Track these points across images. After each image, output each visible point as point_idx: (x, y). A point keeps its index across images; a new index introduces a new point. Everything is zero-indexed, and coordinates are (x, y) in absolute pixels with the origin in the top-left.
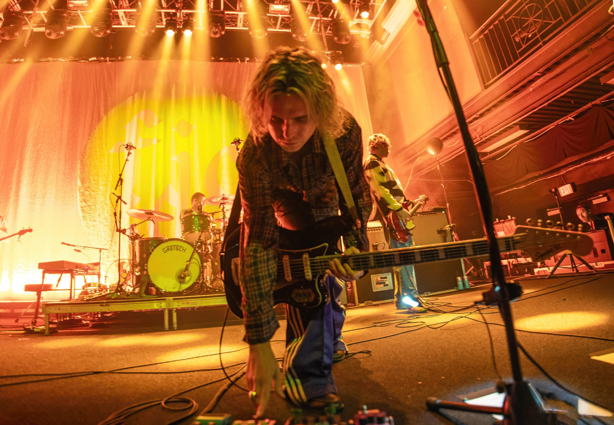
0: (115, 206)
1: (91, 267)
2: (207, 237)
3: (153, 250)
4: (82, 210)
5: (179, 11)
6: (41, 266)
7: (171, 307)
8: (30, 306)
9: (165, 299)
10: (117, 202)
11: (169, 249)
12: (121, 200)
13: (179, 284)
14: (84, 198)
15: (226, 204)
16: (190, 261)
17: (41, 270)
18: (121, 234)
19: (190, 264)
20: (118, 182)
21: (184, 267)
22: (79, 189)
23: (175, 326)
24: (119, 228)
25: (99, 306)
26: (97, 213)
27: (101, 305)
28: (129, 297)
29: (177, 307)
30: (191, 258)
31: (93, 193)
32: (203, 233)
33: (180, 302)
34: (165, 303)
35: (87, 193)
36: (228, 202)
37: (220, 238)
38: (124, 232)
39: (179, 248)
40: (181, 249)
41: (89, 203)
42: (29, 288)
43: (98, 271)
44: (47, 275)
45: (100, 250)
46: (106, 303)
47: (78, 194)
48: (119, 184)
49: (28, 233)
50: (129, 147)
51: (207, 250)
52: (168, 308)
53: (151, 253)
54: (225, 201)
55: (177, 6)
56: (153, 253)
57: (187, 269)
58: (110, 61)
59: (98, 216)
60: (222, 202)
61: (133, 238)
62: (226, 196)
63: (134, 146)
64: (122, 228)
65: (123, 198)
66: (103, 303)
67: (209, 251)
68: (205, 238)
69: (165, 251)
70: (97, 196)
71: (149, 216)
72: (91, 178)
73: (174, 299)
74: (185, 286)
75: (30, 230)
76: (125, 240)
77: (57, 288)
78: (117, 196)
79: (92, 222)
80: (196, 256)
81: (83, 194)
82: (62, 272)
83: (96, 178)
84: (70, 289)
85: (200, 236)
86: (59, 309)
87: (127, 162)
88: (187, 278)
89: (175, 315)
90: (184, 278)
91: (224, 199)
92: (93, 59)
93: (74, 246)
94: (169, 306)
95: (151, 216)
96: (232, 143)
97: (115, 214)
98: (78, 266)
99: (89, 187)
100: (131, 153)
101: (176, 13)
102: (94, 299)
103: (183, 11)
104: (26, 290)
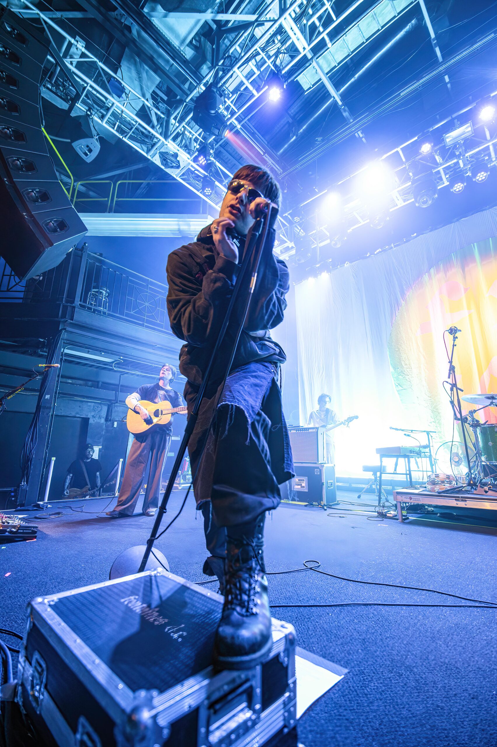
0: (450, 395)
1: (422, 450)
4: (400, 394)
5: (462, 158)
6: (379, 451)
10: (452, 390)
12: (457, 389)
14: (398, 382)
17: (379, 455)
20: (450, 371)
25: (454, 501)
27: (456, 500)
35: (402, 377)
41: (405, 387)
42: (367, 469)
44: (384, 459)
45: (428, 433)
46: (462, 498)
49: (355, 419)
50: (453, 331)
55: (457, 153)
58: (395, 246)
61: (475, 425)
65: (458, 386)
66: (459, 497)
70: (413, 380)
71: (491, 401)
75: (357, 417)
78: (451, 384)
81: (396, 379)
82: (398, 457)
86: (411, 499)
87: (455, 347)
92: (378, 251)
93: (403, 430)
95: (494, 401)
97: (451, 402)
98: (411, 451)
99: (402, 372)
100: (457, 338)
101: (458, 162)
102: (446, 491)
103: (466, 155)
104: (364, 471)
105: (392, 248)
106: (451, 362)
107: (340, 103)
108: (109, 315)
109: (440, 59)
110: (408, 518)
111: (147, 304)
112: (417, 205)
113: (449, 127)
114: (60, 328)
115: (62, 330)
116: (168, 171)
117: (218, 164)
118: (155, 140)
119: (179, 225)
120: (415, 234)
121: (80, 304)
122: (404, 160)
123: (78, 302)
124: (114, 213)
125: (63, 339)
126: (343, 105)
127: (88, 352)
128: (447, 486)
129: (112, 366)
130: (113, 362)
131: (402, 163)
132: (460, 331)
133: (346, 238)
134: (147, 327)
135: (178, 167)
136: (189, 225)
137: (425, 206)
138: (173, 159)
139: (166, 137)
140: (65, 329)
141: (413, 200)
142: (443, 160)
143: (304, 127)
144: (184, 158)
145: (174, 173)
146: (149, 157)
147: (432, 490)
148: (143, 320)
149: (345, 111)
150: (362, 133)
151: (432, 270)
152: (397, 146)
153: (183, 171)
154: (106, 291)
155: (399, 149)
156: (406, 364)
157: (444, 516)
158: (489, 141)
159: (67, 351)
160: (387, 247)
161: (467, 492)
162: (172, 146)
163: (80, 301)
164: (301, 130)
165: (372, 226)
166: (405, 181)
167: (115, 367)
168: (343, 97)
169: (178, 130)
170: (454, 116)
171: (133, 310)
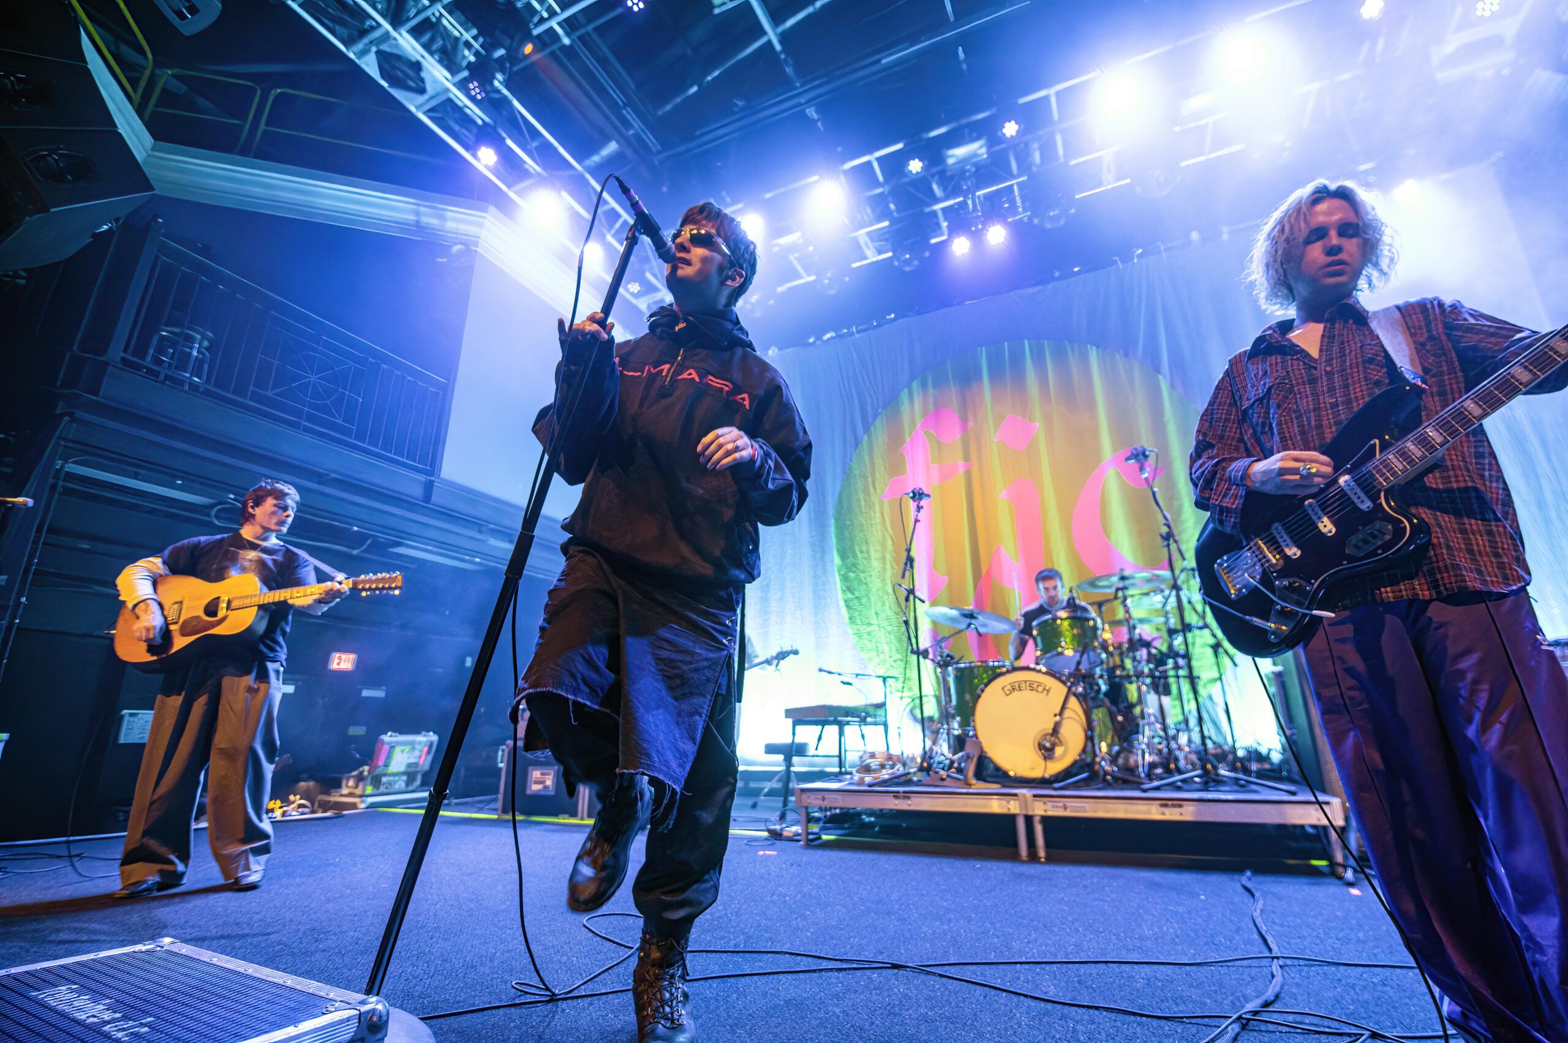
0: (903, 607)
1: (871, 710)
2: (1095, 662)
3: (983, 691)
4: (847, 606)
5: (971, 196)
6: (789, 713)
7: (1030, 813)
8: (777, 778)
9: (1016, 795)
10: (907, 599)
11: (1015, 688)
12: (915, 597)
13: (1042, 762)
14: (848, 584)
15: (1130, 587)
16: (1061, 714)
17: (790, 721)
18: (921, 658)
19: (1062, 719)
20: (906, 564)
21: (1051, 726)
22: (839, 571)
23: (1042, 853)
24: (915, 646)
25: (892, 799)
26: (873, 611)
27: (894, 796)
28: (945, 783)
29: (1043, 813)
30: (1063, 707)
31: (862, 576)
32: (1085, 656)
33: (1050, 804)
34: (1017, 802)
35: (852, 575)
36: (1133, 585)
37: (1122, 661)
38: (925, 654)
39: (1035, 686)
40: (1040, 689)
41: (857, 594)
42: (771, 749)
43: (884, 719)
44: (798, 728)
45: (884, 679)
46: (904, 792)
47: (838, 578)
48: (908, 567)
50: (918, 495)
51: (1096, 688)
52: (1024, 812)
53: (979, 696)
54: (1127, 582)
55: (965, 187)
56: (984, 696)
57: (1055, 731)
58: (858, 332)
59: (874, 615)
60: (1121, 584)
61: (944, 664)
62: (1126, 573)
63: (926, 492)
64: (922, 647)
65: (918, 594)
66: (898, 792)
67: (1100, 689)
68: (1090, 664)
69: (1008, 692)
70: (869, 580)
71: (968, 621)
72: (857, 548)
73: (1035, 796)
74: (1055, 767)
75: (796, 653)
76: (927, 666)
77: (816, 753)
78: (906, 589)
79: (865, 627)
80: (1073, 702)
81: (845, 578)
82: (823, 723)
83: (864, 548)
84: (837, 753)
85: (1079, 663)
86: (824, 799)
87: (918, 523)
88: (1059, 751)
89: (1039, 829)
90: (1051, 750)
91: (1123, 578)
92: (829, 336)
93: (839, 674)
94: (1027, 809)
95: (973, 621)
96: (1128, 459)
97: (906, 623)
98: (848, 712)
99: (854, 565)
100: (922, 507)
101: (965, 203)
102: (884, 783)
103: (977, 194)
104: (766, 753)
105: (852, 334)
106: (909, 550)
107: (778, 47)
108: (207, 393)
109: (952, 19)
110: (820, 838)
111: (313, 378)
112: (896, 263)
113: (954, 139)
114: (58, 412)
115: (63, 415)
116: (397, 94)
117: (516, 103)
118: (369, 23)
119: (417, 213)
120: (893, 316)
121: (123, 360)
122: (881, 178)
123: (116, 352)
124: (255, 157)
125: (64, 439)
126: (783, 51)
127: (136, 476)
128: (885, 774)
129: (209, 515)
130: (213, 506)
131: (878, 184)
132: (929, 496)
133: (772, 302)
134: (307, 430)
135: (422, 91)
136: (443, 219)
137: (907, 269)
138: (411, 73)
139: (396, 23)
140: (71, 415)
141: (890, 254)
142: (944, 190)
143: (716, 73)
144: (436, 73)
145: (413, 104)
146: (352, 55)
147: (861, 782)
148: (298, 413)
149: (787, 64)
150: (817, 112)
151: (915, 384)
152: (871, 152)
153: (433, 103)
154: (204, 337)
155: (871, 158)
156: (862, 552)
157: (886, 831)
158: (1013, 177)
159: (72, 468)
160: (846, 331)
161: (919, 783)
162: (407, 44)
163: (125, 351)
164: (709, 78)
165: (818, 287)
166: (879, 219)
167: (217, 517)
168: (784, 38)
169: (428, 13)
170: (964, 121)
171: (273, 388)
